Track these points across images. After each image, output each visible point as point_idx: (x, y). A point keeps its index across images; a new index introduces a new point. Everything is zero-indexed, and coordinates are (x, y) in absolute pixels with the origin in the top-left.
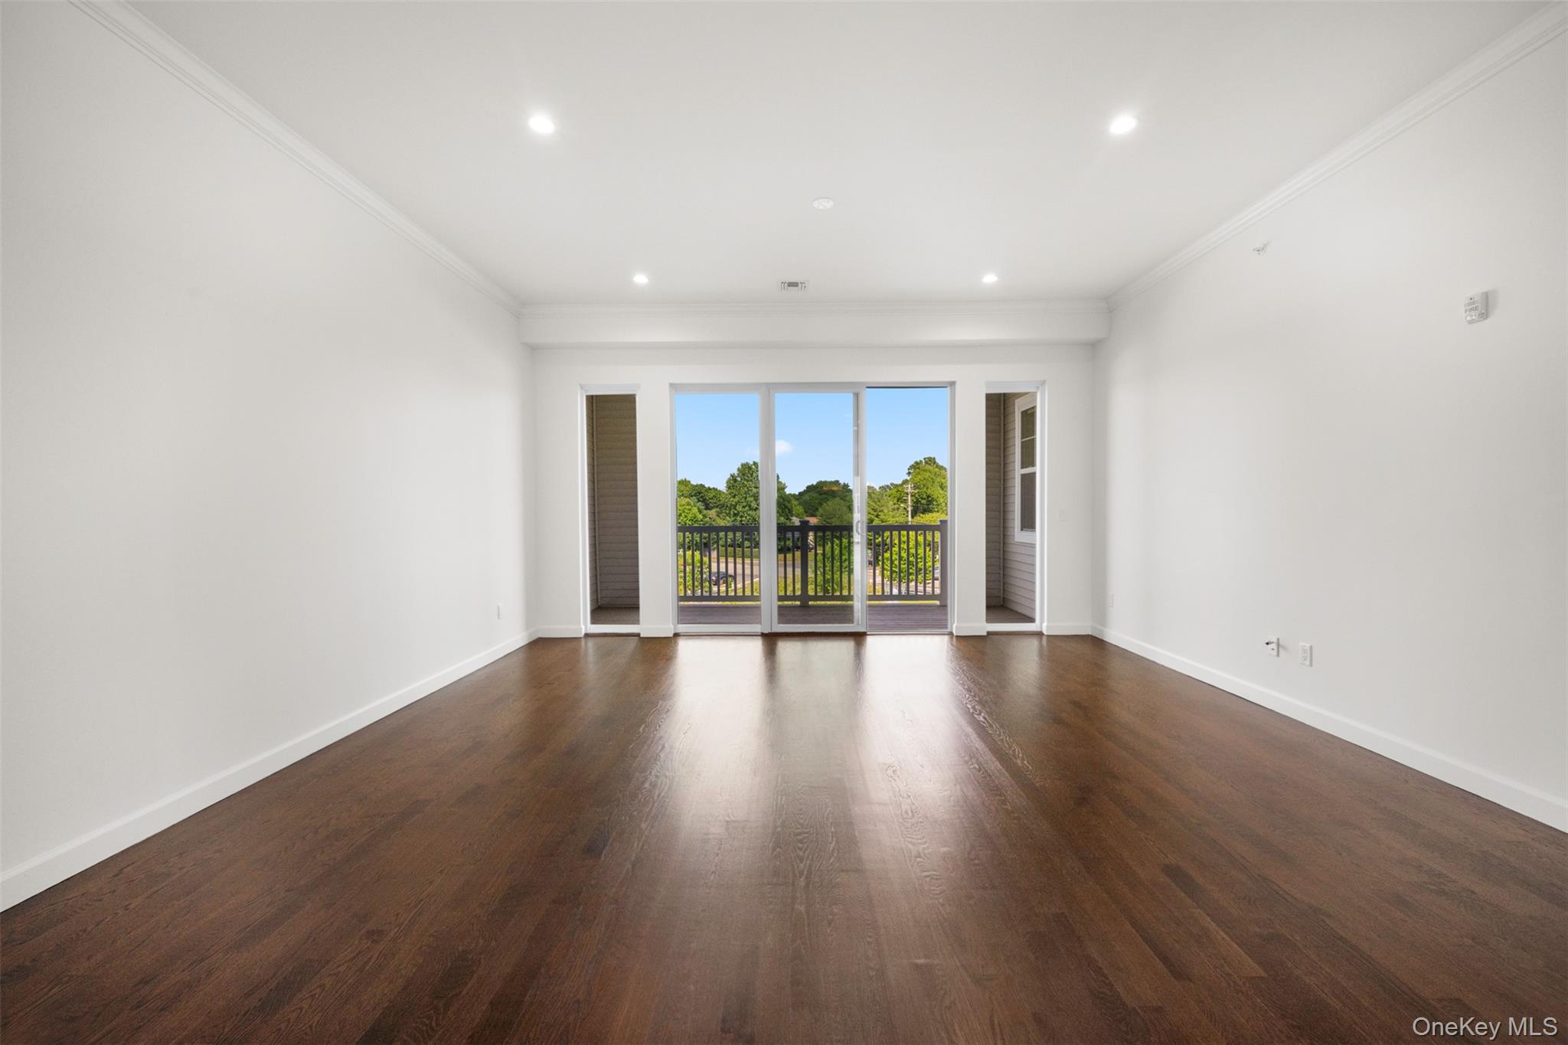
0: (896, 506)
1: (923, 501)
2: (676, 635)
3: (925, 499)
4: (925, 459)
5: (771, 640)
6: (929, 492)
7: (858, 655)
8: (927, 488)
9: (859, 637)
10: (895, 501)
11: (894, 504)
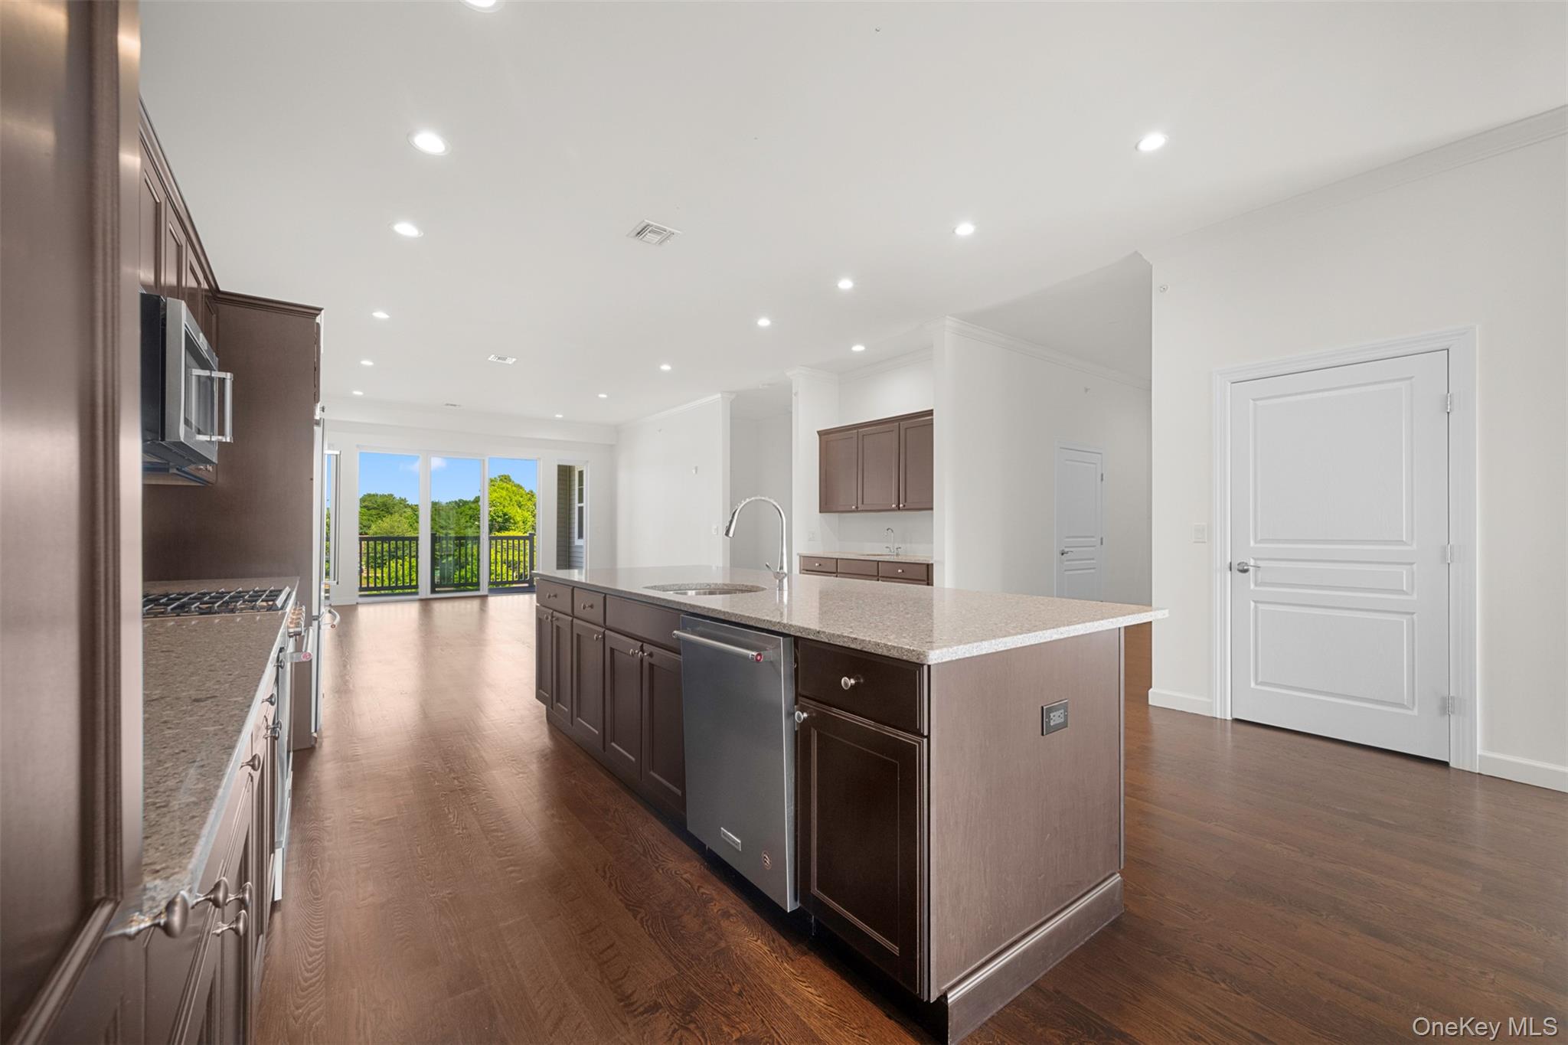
0: (469, 524)
1: (500, 520)
2: (357, 603)
3: (501, 517)
4: (499, 477)
5: (425, 602)
6: (505, 510)
7: (483, 609)
8: (504, 507)
9: (484, 597)
10: (468, 519)
11: (467, 522)
